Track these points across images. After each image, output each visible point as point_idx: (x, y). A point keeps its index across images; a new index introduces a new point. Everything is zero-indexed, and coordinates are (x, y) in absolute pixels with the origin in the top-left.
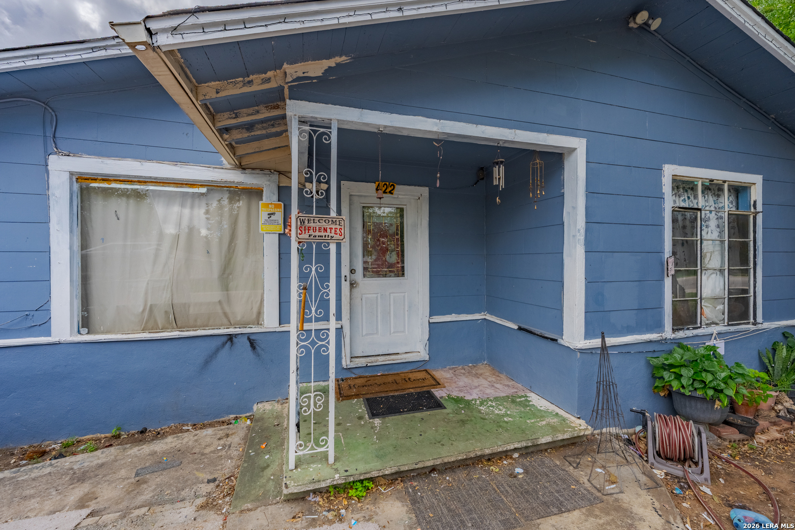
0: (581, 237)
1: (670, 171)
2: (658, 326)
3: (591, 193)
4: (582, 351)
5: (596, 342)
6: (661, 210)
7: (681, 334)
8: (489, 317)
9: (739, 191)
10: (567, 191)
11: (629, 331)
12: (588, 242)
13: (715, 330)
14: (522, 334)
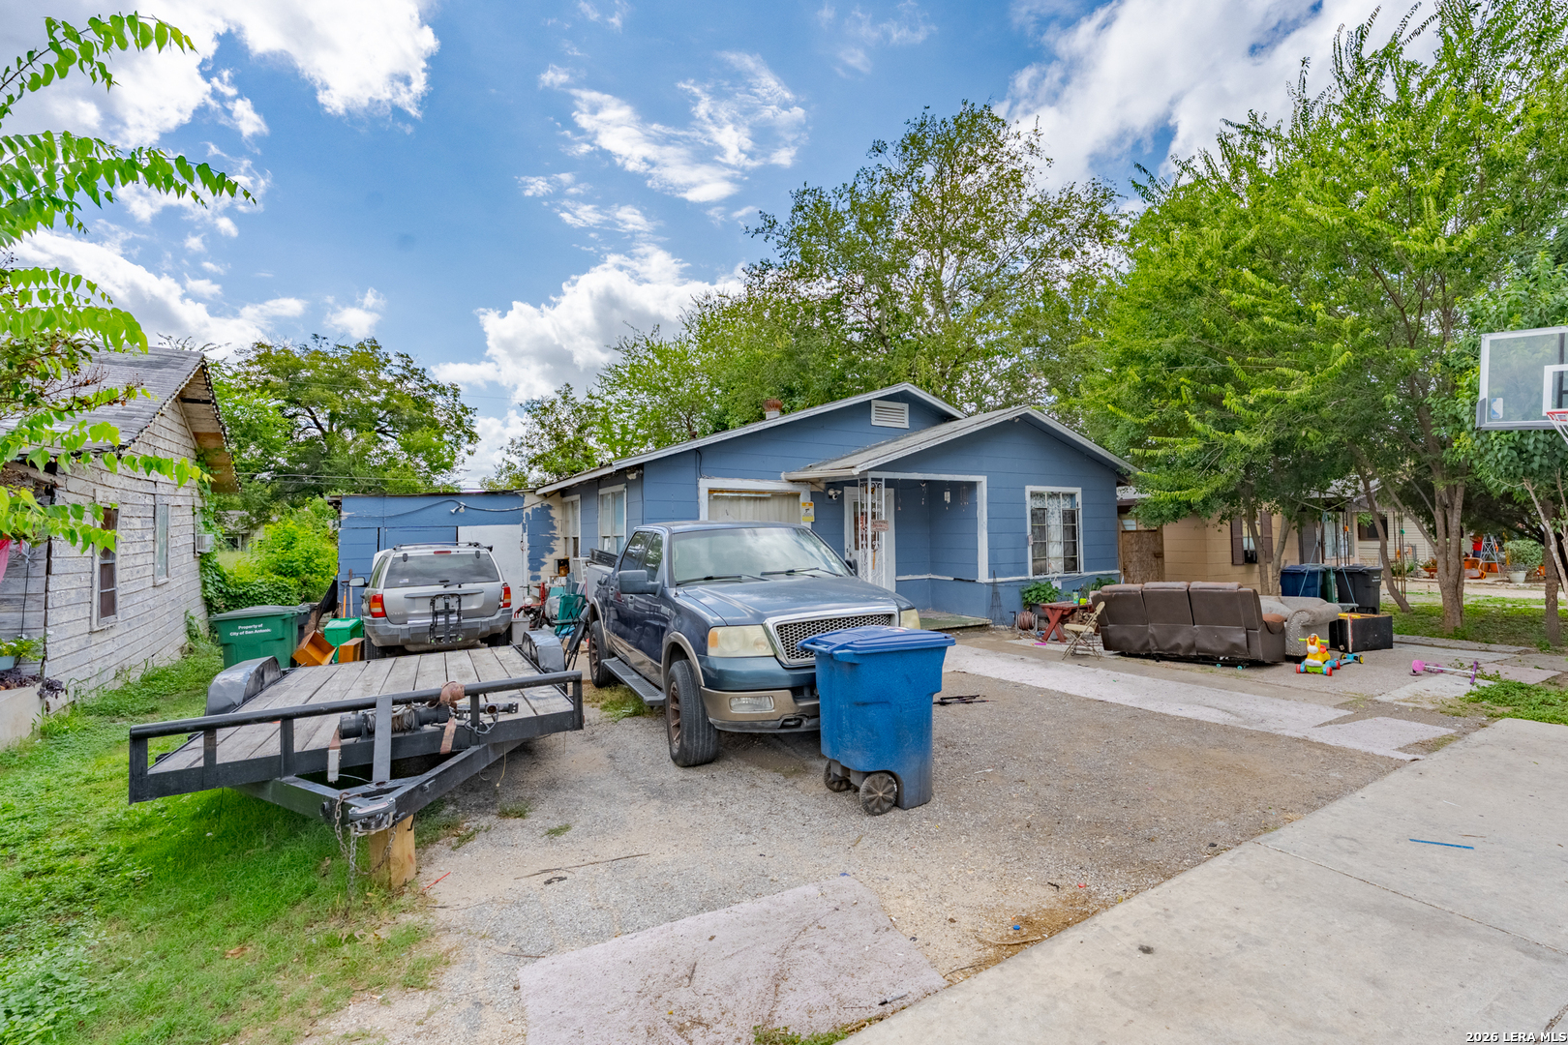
0: (985, 526)
1: (1029, 489)
2: (1025, 572)
3: (989, 503)
4: (987, 584)
5: (991, 580)
6: (1025, 510)
7: (1037, 577)
8: (932, 577)
9: (1072, 496)
10: (978, 501)
11: (1011, 575)
12: (989, 528)
13: (1056, 575)
14: (957, 582)
